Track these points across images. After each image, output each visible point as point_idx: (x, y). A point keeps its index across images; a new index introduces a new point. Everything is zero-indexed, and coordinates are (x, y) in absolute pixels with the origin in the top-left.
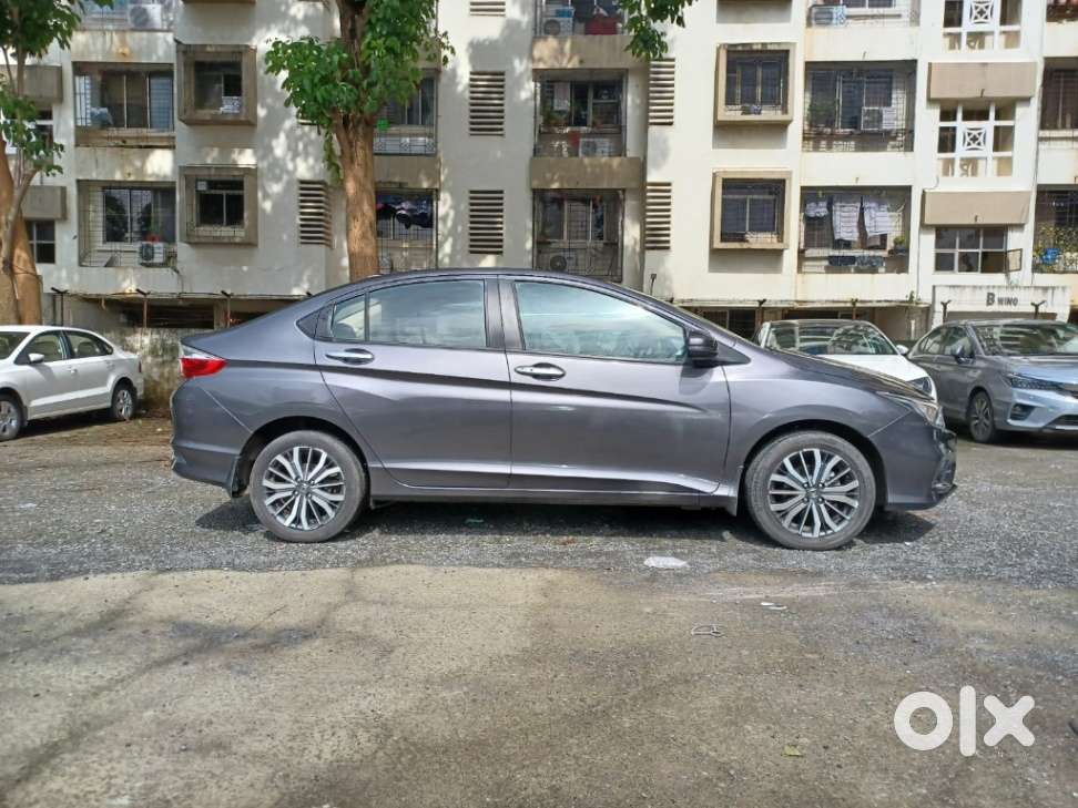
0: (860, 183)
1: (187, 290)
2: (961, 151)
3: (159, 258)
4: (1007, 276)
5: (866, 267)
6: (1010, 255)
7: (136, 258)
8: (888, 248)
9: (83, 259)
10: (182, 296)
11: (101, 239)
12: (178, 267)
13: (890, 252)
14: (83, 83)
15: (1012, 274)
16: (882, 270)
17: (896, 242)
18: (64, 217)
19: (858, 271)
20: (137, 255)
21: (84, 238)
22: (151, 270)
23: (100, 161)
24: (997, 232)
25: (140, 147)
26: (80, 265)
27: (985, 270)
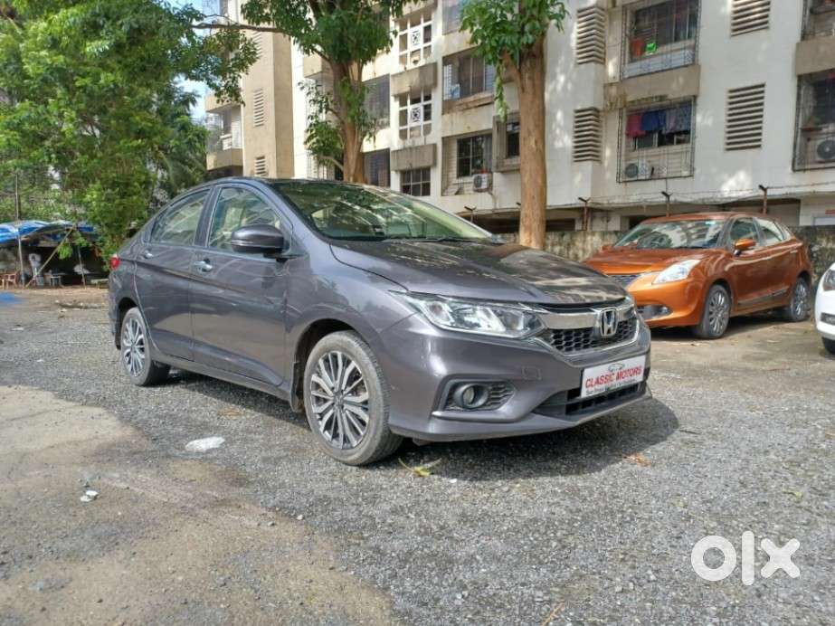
1: (498, 207)
3: (484, 185)
7: (471, 187)
9: (444, 191)
10: (496, 211)
11: (455, 176)
12: (493, 192)
14: (448, 69)
18: (435, 164)
20: (472, 185)
21: (445, 176)
22: (479, 194)
23: (455, 122)
25: (476, 107)
26: (442, 195)
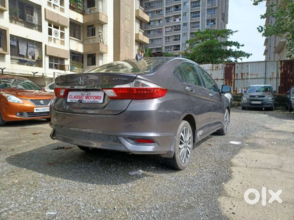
0: (28, 38)
2: (53, 36)
4: (65, 71)
5: (30, 64)
6: (66, 66)
8: (35, 60)
13: (36, 61)
15: (66, 71)
16: (34, 66)
17: (38, 58)
19: (27, 65)
24: (62, 60)
27: (60, 69)
